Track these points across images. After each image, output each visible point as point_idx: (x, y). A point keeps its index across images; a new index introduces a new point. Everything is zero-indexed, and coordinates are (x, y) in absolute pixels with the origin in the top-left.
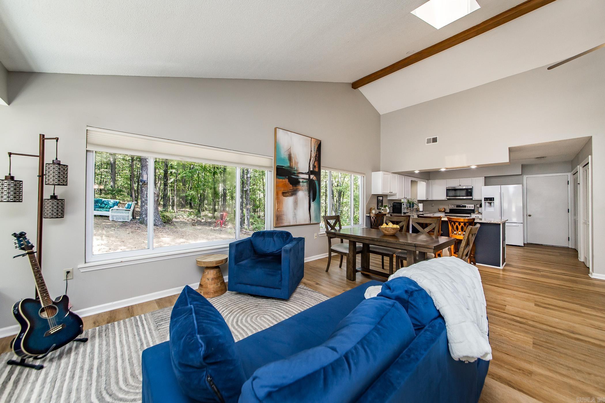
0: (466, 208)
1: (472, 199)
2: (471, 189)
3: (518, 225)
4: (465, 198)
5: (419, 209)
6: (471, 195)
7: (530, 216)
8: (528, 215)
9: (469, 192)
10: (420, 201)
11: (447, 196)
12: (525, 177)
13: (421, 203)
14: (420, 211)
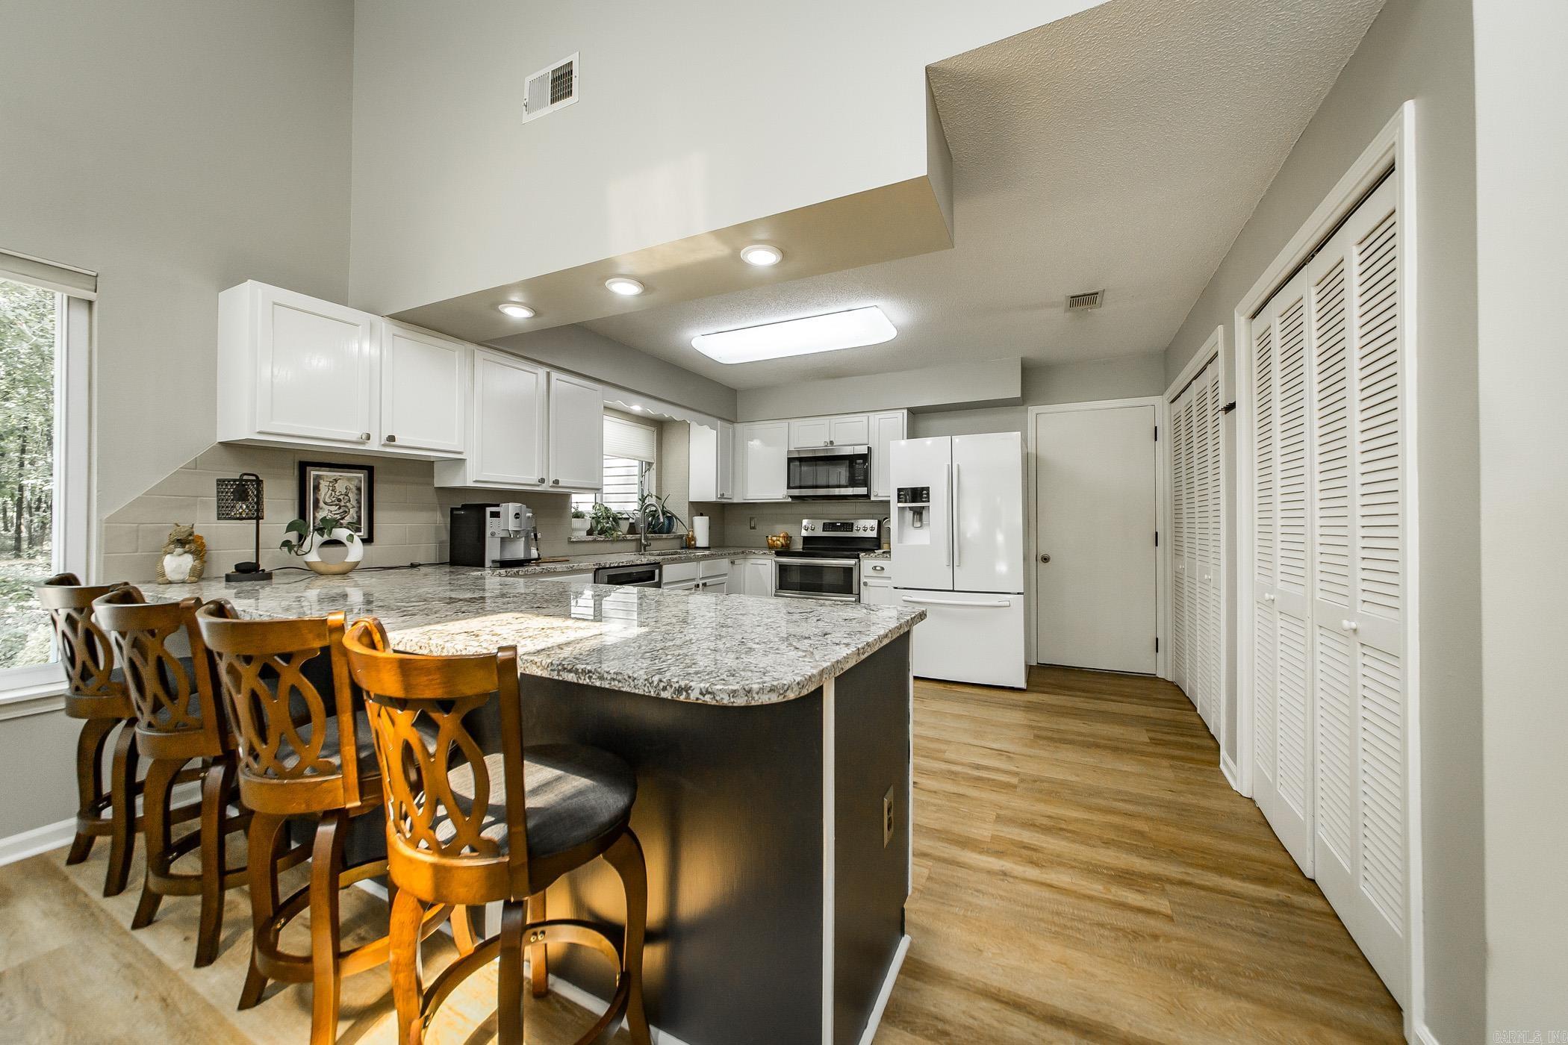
0: (854, 534)
1: (868, 496)
2: (865, 458)
3: (1007, 603)
4: (850, 491)
5: (693, 538)
6: (866, 482)
7: (1046, 559)
8: (1039, 558)
9: (858, 466)
10: (699, 508)
11: (789, 487)
12: (1033, 410)
13: (702, 515)
14: (698, 545)
